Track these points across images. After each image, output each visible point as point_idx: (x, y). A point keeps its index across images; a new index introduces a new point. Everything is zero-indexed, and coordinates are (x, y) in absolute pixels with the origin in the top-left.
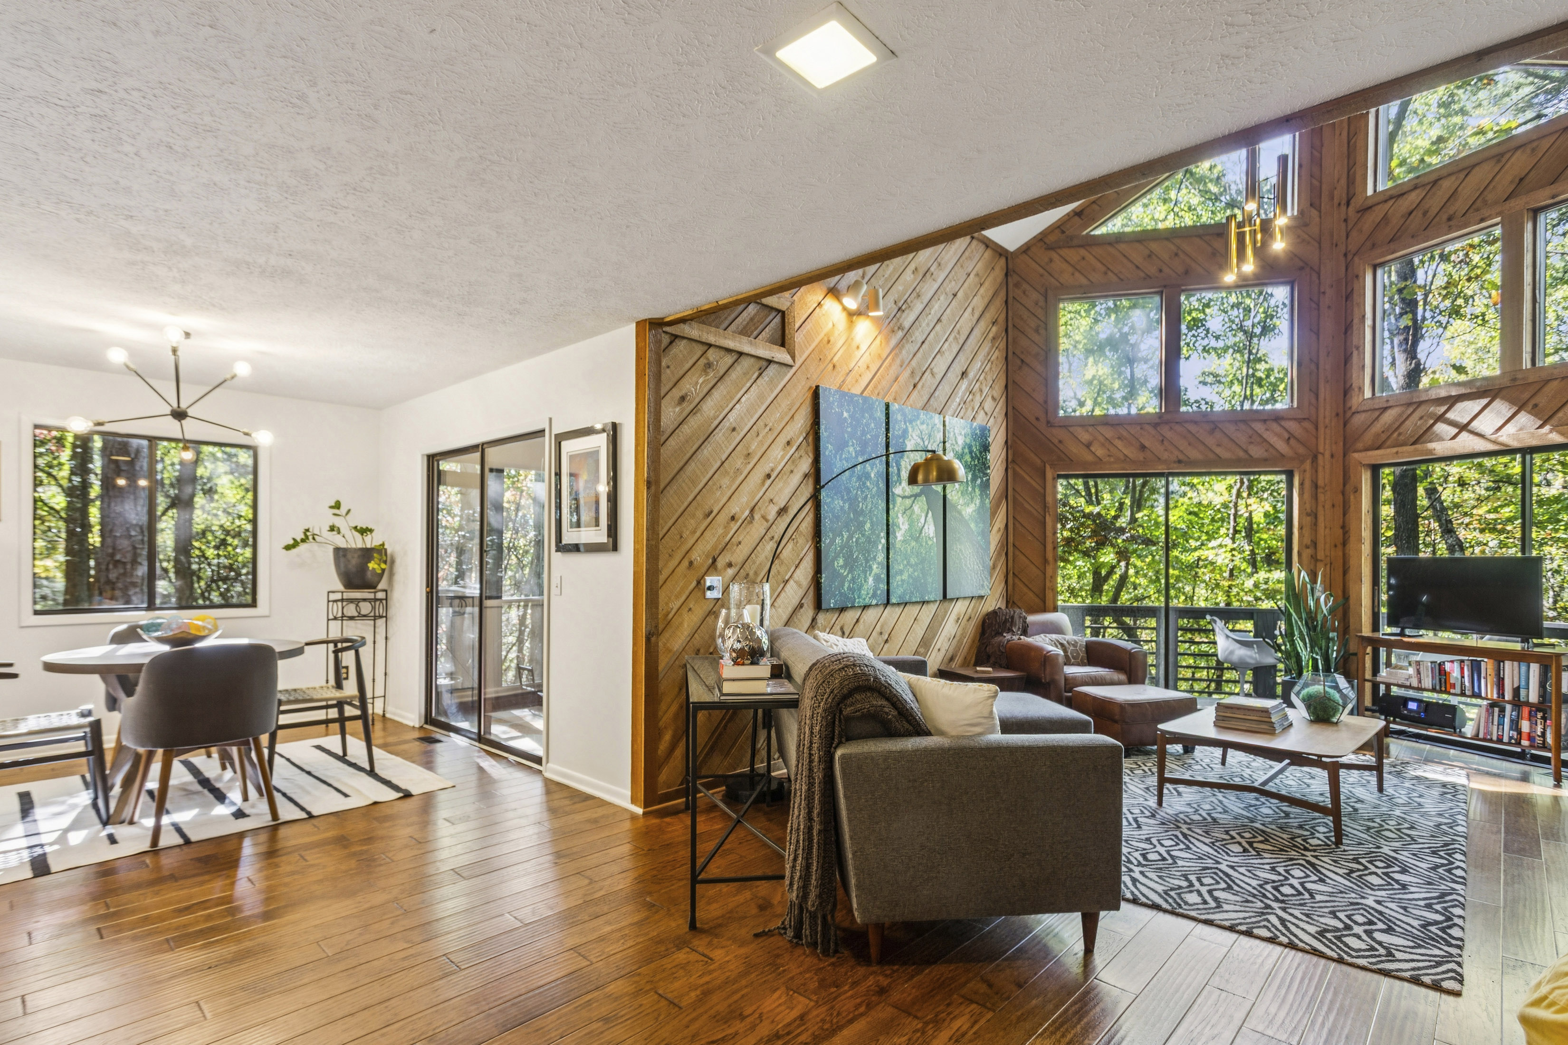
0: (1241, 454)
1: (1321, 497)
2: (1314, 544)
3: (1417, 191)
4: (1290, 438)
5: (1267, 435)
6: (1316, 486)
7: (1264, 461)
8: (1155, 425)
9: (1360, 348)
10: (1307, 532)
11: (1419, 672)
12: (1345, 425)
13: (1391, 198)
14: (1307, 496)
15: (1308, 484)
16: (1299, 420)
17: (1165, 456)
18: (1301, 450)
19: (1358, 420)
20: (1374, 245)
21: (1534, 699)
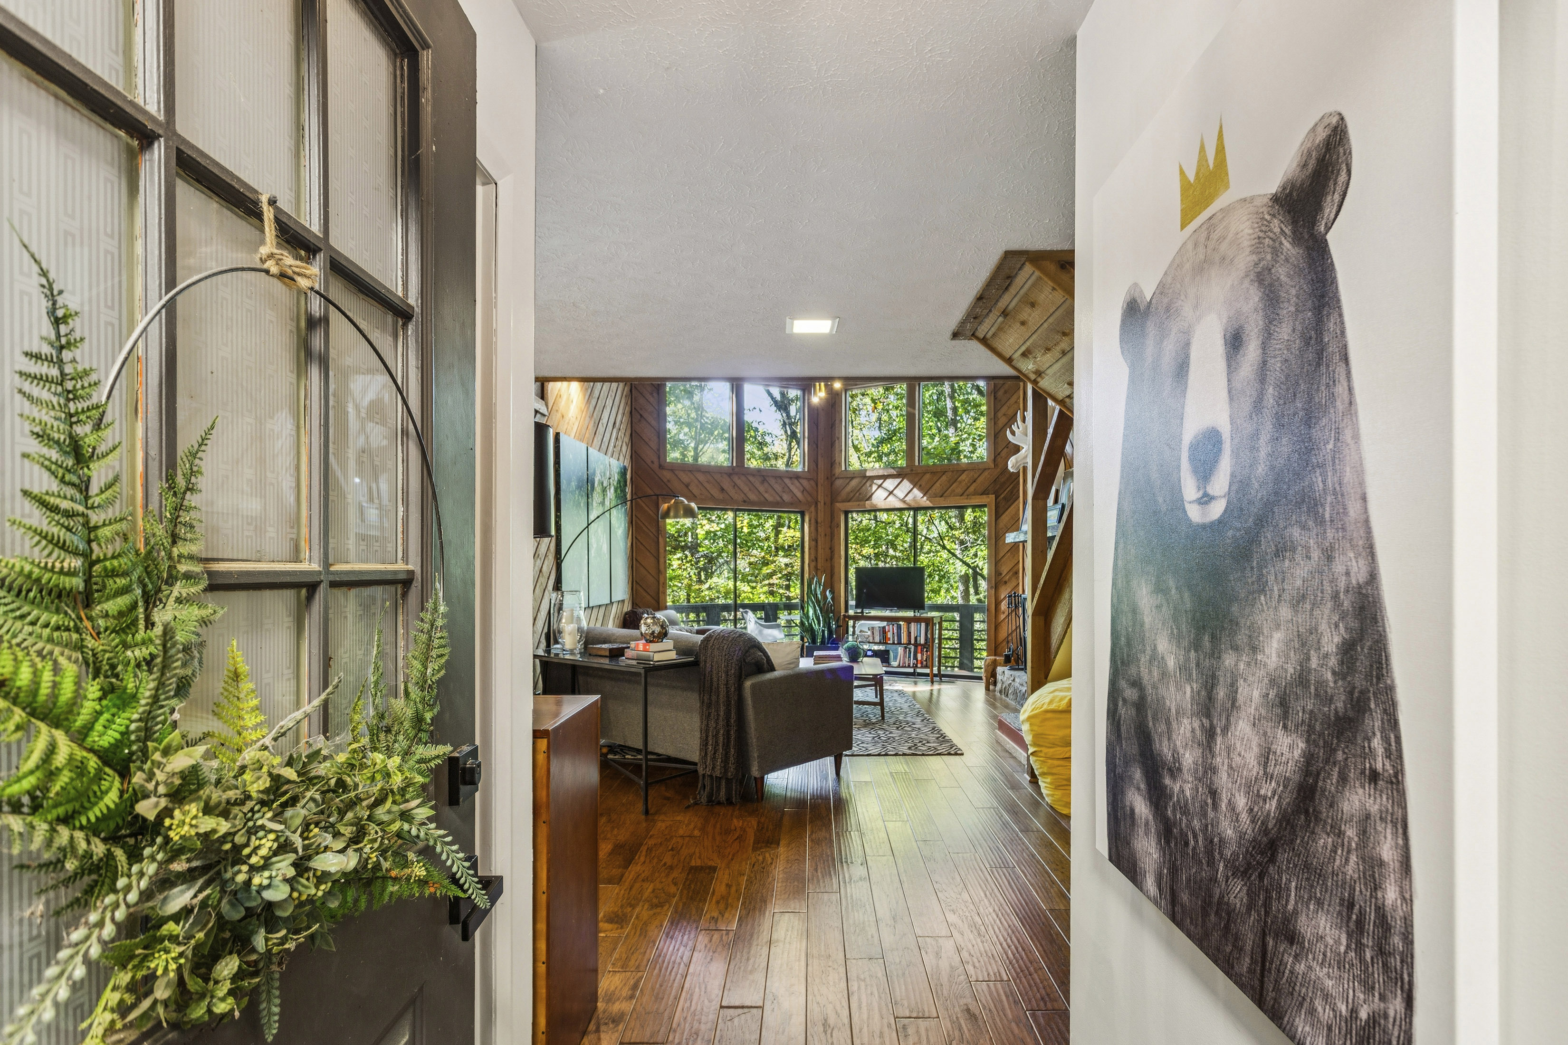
0: (778, 499)
1: (819, 529)
2: (816, 559)
4: (804, 490)
5: (792, 487)
6: (817, 522)
7: (791, 504)
8: (730, 475)
9: (839, 438)
10: (813, 552)
11: (872, 634)
12: (832, 484)
14: (813, 528)
15: (813, 521)
16: (809, 480)
17: (736, 497)
18: (809, 499)
19: (838, 483)
21: (923, 642)
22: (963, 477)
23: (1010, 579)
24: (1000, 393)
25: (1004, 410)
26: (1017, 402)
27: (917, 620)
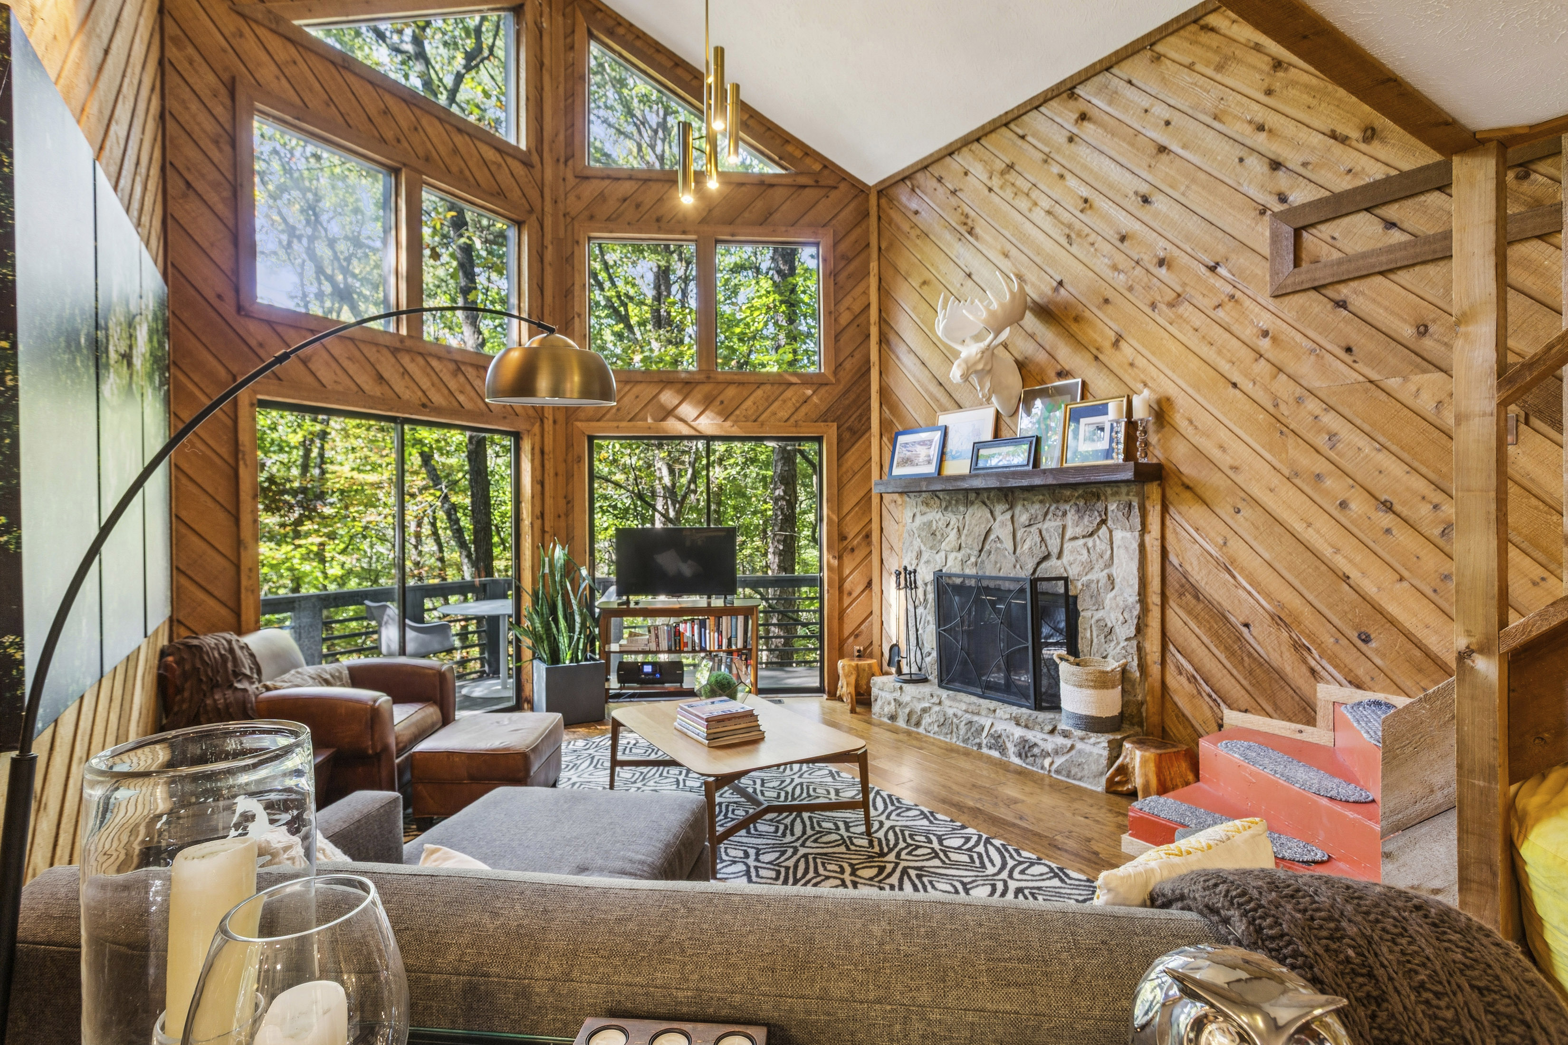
3: (633, 183)
8: (394, 350)
10: (537, 501)
11: (657, 637)
13: (608, 177)
14: (536, 462)
18: (531, 412)
20: (592, 217)
21: (740, 645)
22: (789, 393)
23: (859, 544)
24: (842, 277)
25: (847, 302)
26: (866, 293)
27: (732, 612)
